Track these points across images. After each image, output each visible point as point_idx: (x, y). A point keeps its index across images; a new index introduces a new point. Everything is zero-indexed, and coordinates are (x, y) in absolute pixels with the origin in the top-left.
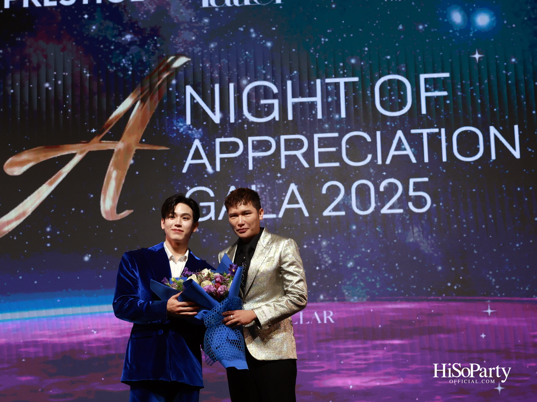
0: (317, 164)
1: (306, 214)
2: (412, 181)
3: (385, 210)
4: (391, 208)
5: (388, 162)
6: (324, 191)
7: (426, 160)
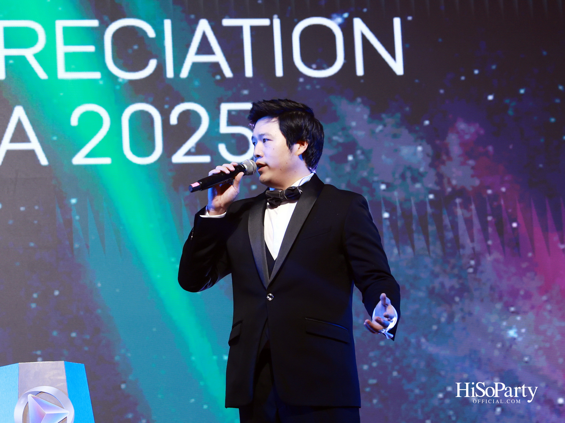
0: (62, 74)
1: (44, 161)
2: (225, 108)
3: (179, 157)
4: (189, 153)
5: (185, 73)
6: (74, 121)
7: (249, 72)
